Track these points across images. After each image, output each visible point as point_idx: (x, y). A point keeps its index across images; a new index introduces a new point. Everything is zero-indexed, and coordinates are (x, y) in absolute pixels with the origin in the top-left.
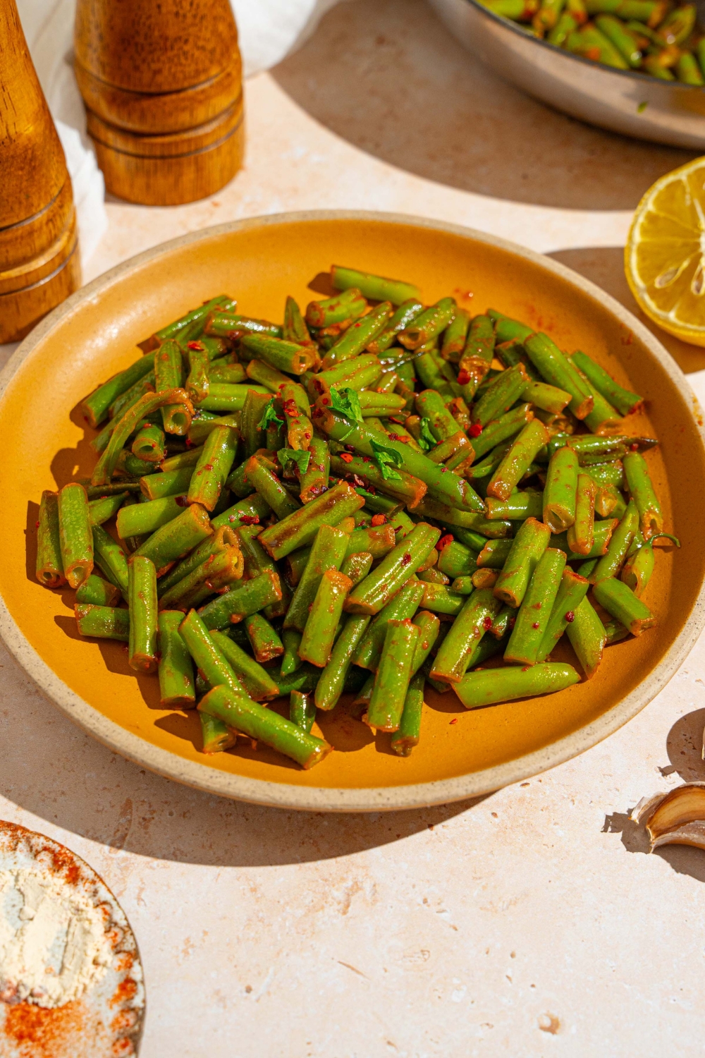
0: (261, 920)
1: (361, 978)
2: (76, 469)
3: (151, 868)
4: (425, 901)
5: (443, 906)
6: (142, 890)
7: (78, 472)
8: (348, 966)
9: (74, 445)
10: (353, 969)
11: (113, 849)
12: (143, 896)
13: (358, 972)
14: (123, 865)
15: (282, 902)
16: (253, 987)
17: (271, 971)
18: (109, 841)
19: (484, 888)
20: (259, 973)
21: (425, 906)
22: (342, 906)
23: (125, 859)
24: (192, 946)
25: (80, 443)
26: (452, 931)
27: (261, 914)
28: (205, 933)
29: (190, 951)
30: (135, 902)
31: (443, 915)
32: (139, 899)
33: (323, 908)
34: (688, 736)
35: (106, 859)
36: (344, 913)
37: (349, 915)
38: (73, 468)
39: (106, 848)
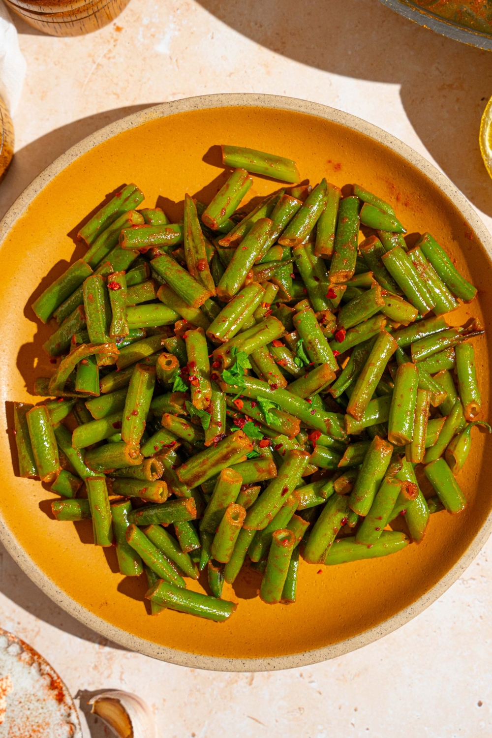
0: (199, 691)
1: (261, 726)
2: (36, 361)
3: (127, 658)
4: (301, 675)
5: (313, 678)
6: (122, 673)
7: (38, 364)
8: (254, 719)
9: (31, 340)
10: (256, 721)
11: (101, 647)
12: (124, 677)
13: (260, 723)
14: (108, 657)
15: (211, 678)
16: (196, 733)
17: (206, 723)
18: (98, 640)
19: (339, 665)
20: (199, 725)
21: (301, 679)
22: (248, 680)
23: (109, 653)
24: (157, 709)
25: (35, 336)
26: (318, 695)
27: (198, 687)
28: (164, 700)
29: (156, 711)
30: (119, 681)
31: (313, 685)
32: (121, 679)
33: (236, 681)
35: (97, 653)
36: (250, 684)
37: (253, 686)
38: (33, 361)
39: (96, 646)
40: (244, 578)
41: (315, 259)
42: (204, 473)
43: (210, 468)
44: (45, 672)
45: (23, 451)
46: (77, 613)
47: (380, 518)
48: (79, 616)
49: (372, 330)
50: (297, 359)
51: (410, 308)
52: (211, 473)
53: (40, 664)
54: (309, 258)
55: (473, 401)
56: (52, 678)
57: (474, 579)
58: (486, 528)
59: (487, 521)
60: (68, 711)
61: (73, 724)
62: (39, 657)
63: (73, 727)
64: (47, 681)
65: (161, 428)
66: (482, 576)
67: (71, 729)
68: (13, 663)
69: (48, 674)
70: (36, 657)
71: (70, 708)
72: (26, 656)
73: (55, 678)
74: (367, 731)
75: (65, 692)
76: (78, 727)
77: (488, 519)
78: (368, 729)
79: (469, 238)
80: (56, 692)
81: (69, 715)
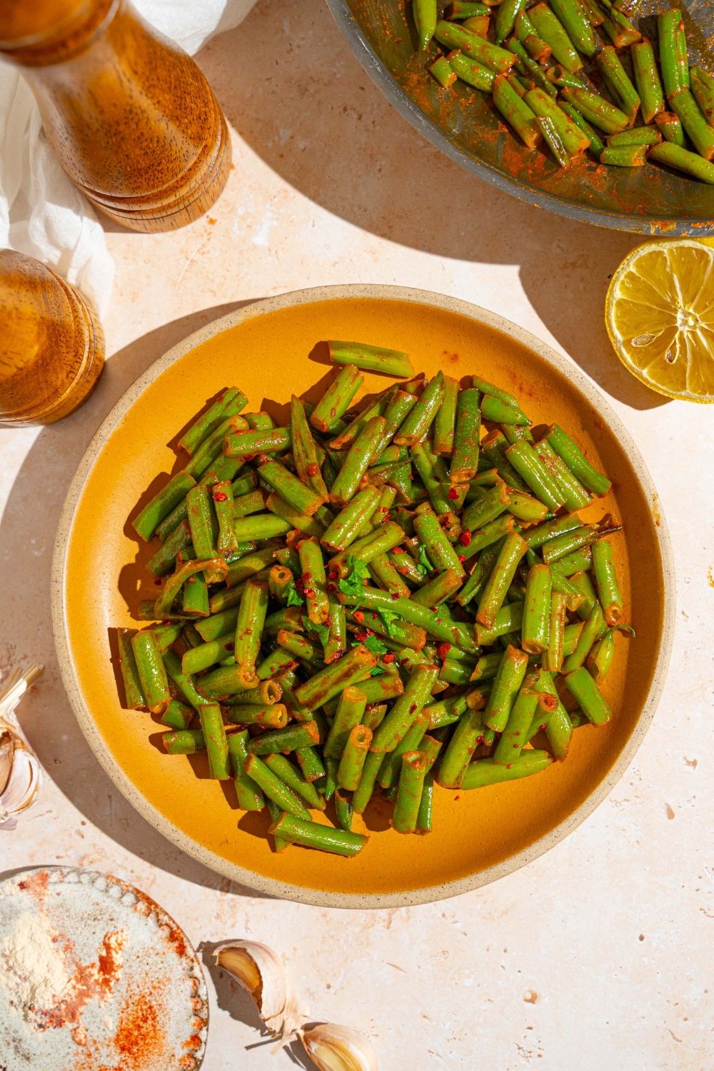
0: (332, 937)
1: (402, 973)
2: (139, 583)
3: (252, 905)
4: (444, 915)
5: (456, 918)
6: (247, 921)
7: (141, 585)
8: (394, 966)
9: (133, 560)
10: (397, 968)
11: (223, 893)
12: (249, 926)
13: (401, 970)
14: (232, 904)
15: (345, 923)
16: (331, 985)
17: (342, 973)
18: (219, 887)
19: (485, 902)
20: (335, 975)
21: (444, 919)
22: (386, 923)
23: (232, 900)
24: (287, 959)
25: (137, 556)
26: (464, 936)
27: (331, 933)
28: (295, 949)
29: (286, 962)
30: (244, 930)
31: (457, 924)
32: (247, 928)
33: (373, 925)
34: (636, 769)
35: (219, 901)
36: (388, 928)
37: (391, 929)
38: (136, 583)
39: (218, 893)
40: (375, 808)
41: (435, 458)
42: (326, 692)
43: (331, 687)
44: (164, 923)
45: (129, 680)
46: (195, 853)
47: (518, 734)
48: (198, 856)
49: (499, 531)
50: (420, 567)
51: (539, 505)
52: (333, 692)
53: (157, 914)
54: (428, 457)
55: (613, 604)
56: (172, 929)
57: (628, 801)
58: (634, 740)
59: (635, 732)
60: (191, 964)
61: (196, 978)
62: (157, 906)
63: (197, 982)
64: (166, 932)
65: (278, 646)
66: (636, 797)
67: (195, 984)
68: (128, 915)
69: (167, 925)
70: (153, 907)
71: (192, 961)
72: (142, 906)
73: (175, 929)
74: (519, 974)
75: (186, 944)
76: (202, 981)
77: (635, 729)
78: (519, 971)
79: (599, 427)
80: (176, 944)
81: (192, 969)
